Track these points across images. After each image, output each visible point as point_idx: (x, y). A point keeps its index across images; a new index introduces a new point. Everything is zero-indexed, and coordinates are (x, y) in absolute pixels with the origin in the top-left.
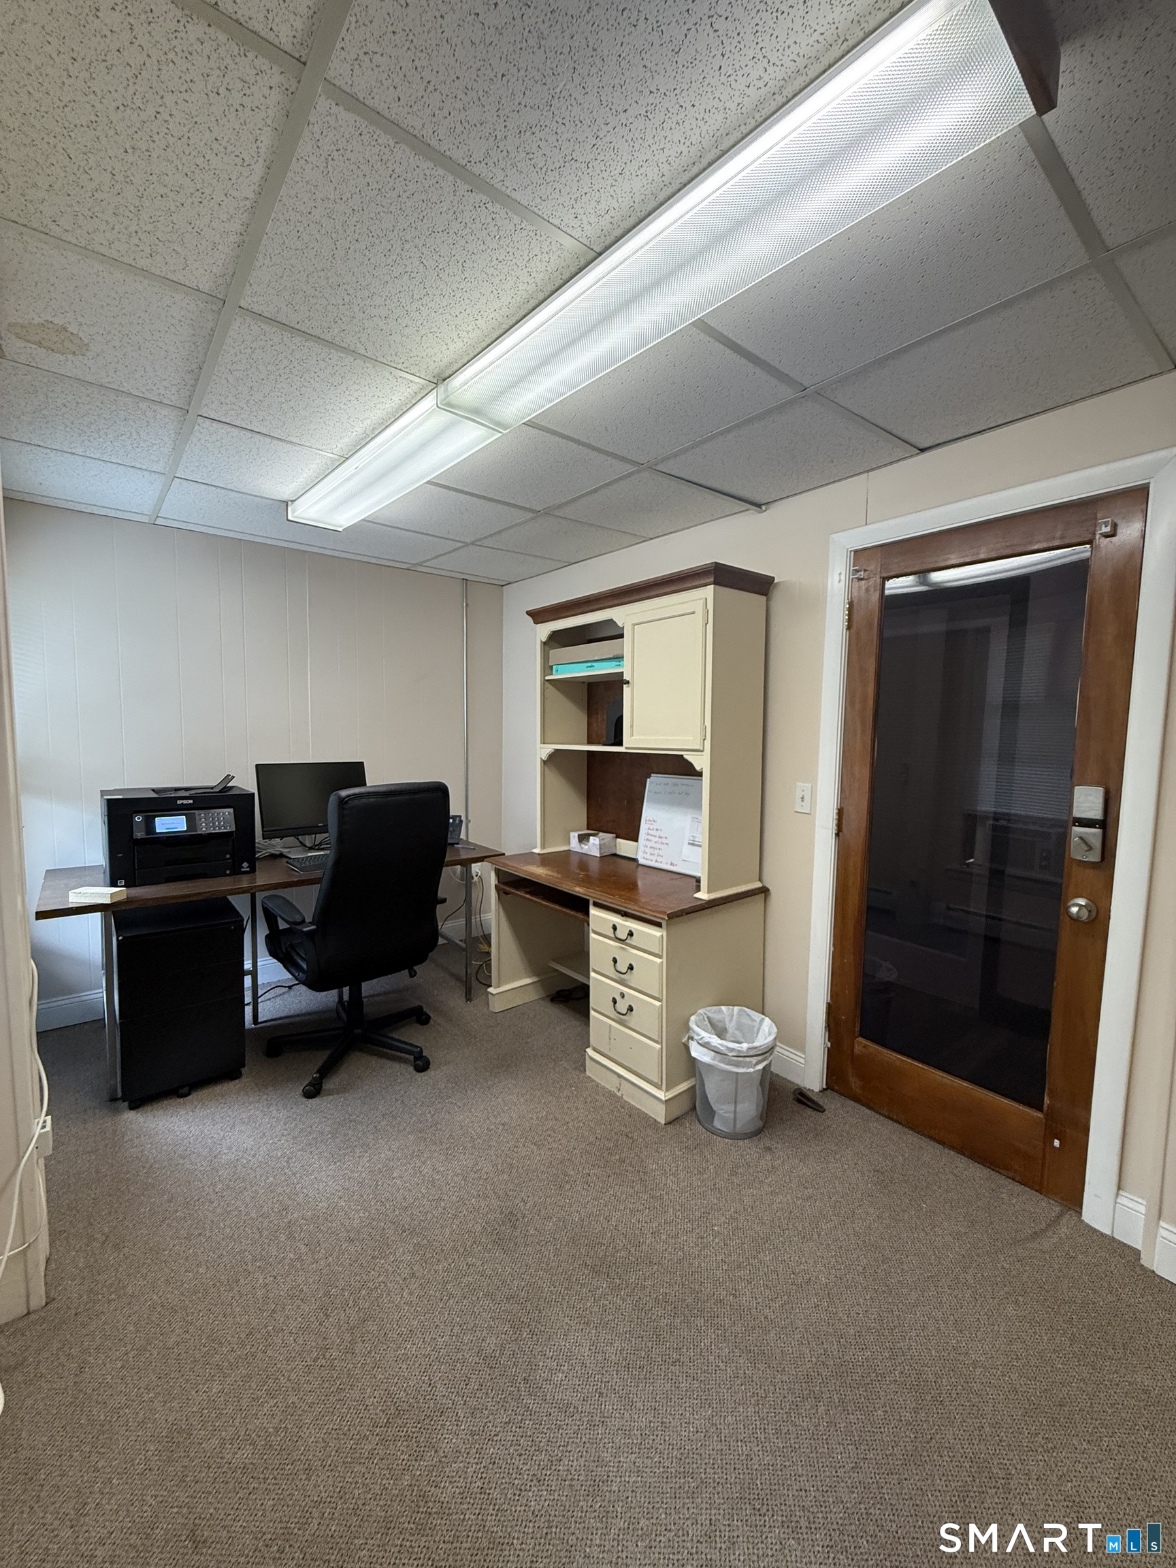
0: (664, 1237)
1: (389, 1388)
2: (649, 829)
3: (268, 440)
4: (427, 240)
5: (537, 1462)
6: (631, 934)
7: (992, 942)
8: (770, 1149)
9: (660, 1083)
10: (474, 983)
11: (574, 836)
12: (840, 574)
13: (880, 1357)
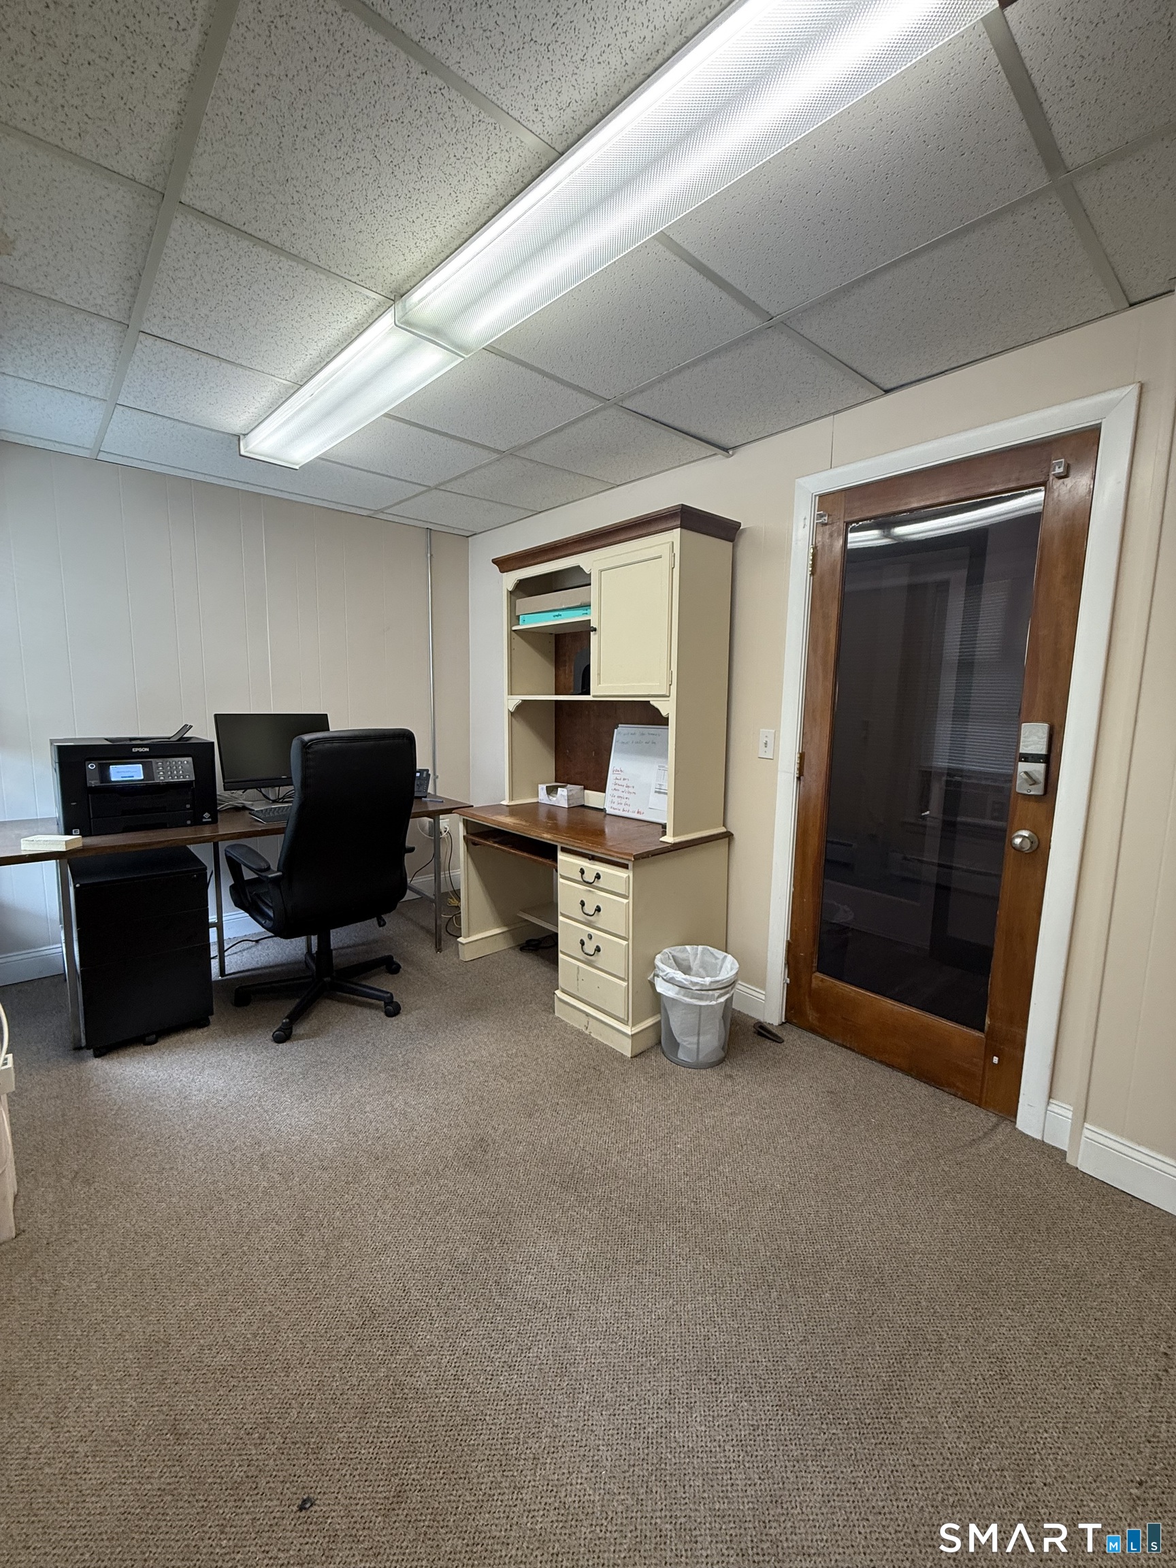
0: (629, 1155)
1: (365, 1295)
2: (617, 779)
3: (216, 362)
4: (380, 130)
5: (508, 1351)
6: (598, 877)
7: (943, 890)
8: (731, 1076)
9: (626, 1019)
10: (444, 935)
11: (542, 789)
12: (805, 519)
13: (829, 1249)
